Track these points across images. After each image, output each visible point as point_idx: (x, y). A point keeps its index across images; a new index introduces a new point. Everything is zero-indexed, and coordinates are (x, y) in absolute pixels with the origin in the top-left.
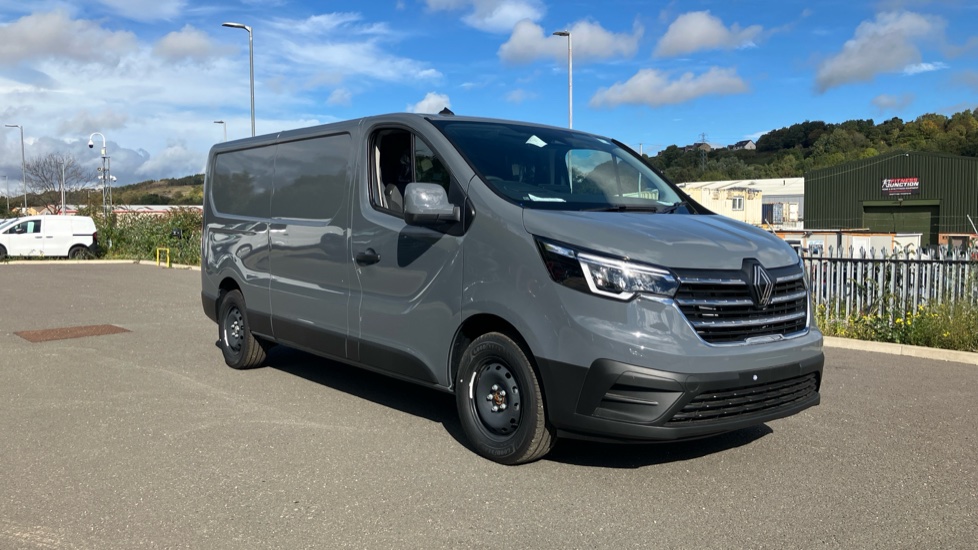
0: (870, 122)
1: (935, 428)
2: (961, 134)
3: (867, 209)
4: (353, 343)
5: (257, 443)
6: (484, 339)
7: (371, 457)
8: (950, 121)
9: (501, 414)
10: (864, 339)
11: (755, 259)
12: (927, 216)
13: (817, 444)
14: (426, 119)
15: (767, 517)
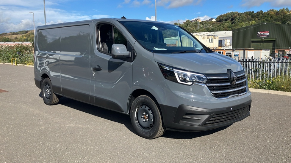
0: (253, 12)
1: (284, 121)
2: (282, 16)
3: (253, 42)
4: (92, 97)
5: (62, 134)
6: (140, 97)
7: (102, 138)
8: (278, 12)
9: (146, 122)
10: (256, 88)
11: (231, 69)
12: (271, 44)
13: (248, 128)
14: (117, 21)
15: (237, 155)
